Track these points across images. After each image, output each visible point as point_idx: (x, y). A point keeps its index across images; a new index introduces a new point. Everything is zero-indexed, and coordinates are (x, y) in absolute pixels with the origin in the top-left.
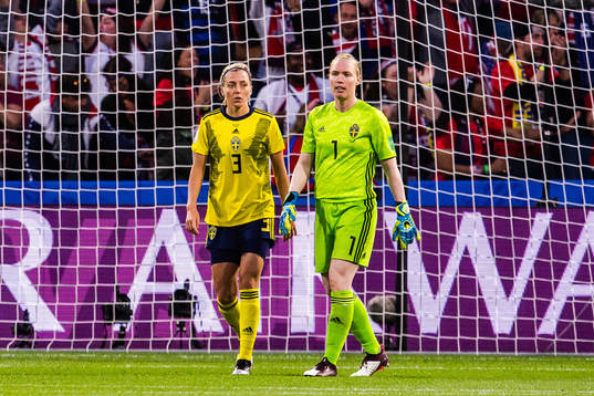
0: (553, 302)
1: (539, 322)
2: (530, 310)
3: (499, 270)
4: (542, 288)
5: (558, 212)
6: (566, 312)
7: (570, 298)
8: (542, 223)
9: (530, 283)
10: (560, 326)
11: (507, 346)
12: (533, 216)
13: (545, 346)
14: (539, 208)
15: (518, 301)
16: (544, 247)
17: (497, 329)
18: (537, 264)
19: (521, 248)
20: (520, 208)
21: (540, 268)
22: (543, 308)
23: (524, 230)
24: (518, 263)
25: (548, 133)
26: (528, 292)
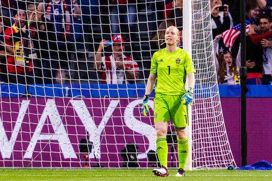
0: (31, 143)
1: (24, 153)
2: (19, 147)
3: (4, 128)
4: (25, 137)
5: (32, 100)
6: (37, 148)
7: (39, 141)
8: (25, 105)
9: (19, 134)
10: (34, 154)
11: (9, 164)
12: (21, 101)
13: (27, 164)
14: (24, 97)
15: (14, 143)
16: (26, 116)
17: (4, 156)
18: (23, 125)
19: (15, 117)
20: (14, 98)
21: (24, 127)
22: (26, 146)
23: (16, 108)
24: (14, 124)
26: (18, 138)
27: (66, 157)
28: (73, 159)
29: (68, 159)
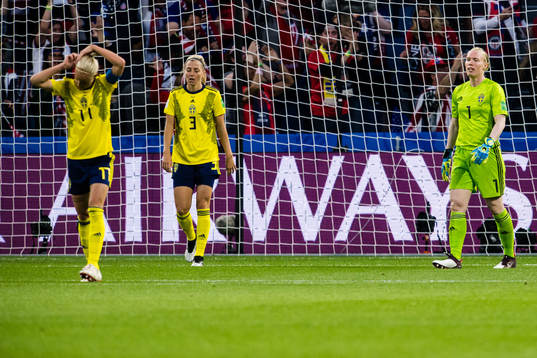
0: (345, 219)
1: (336, 233)
2: (329, 224)
3: (307, 196)
4: (337, 209)
5: (348, 156)
6: (355, 225)
7: (357, 216)
8: (337, 163)
9: (329, 205)
10: (350, 235)
11: (313, 249)
12: (331, 158)
13: (340, 248)
14: (336, 152)
15: (321, 218)
16: (338, 180)
17: (306, 239)
18: (334, 192)
19: (323, 181)
20: (321, 153)
21: (336, 195)
22: (338, 223)
23: (324, 168)
24: (321, 191)
25: (340, 100)
26: (328, 212)
27: (396, 239)
28: (407, 242)
29: (400, 242)
